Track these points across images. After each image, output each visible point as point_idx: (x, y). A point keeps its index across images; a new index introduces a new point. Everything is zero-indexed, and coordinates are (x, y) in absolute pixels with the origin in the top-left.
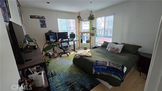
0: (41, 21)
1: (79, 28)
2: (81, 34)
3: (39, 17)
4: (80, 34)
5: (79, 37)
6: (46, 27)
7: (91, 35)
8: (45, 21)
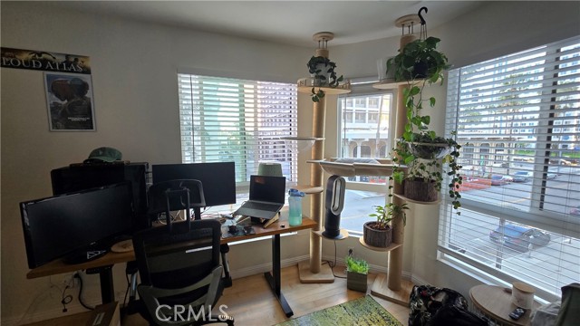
0: (55, 88)
1: (319, 134)
2: (333, 178)
3: (45, 61)
4: (325, 177)
5: (317, 196)
6: (88, 125)
7: (401, 188)
8: (84, 87)
